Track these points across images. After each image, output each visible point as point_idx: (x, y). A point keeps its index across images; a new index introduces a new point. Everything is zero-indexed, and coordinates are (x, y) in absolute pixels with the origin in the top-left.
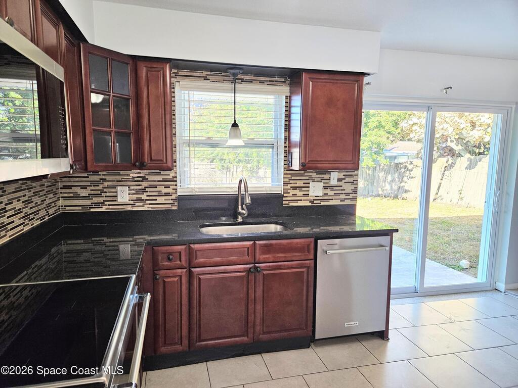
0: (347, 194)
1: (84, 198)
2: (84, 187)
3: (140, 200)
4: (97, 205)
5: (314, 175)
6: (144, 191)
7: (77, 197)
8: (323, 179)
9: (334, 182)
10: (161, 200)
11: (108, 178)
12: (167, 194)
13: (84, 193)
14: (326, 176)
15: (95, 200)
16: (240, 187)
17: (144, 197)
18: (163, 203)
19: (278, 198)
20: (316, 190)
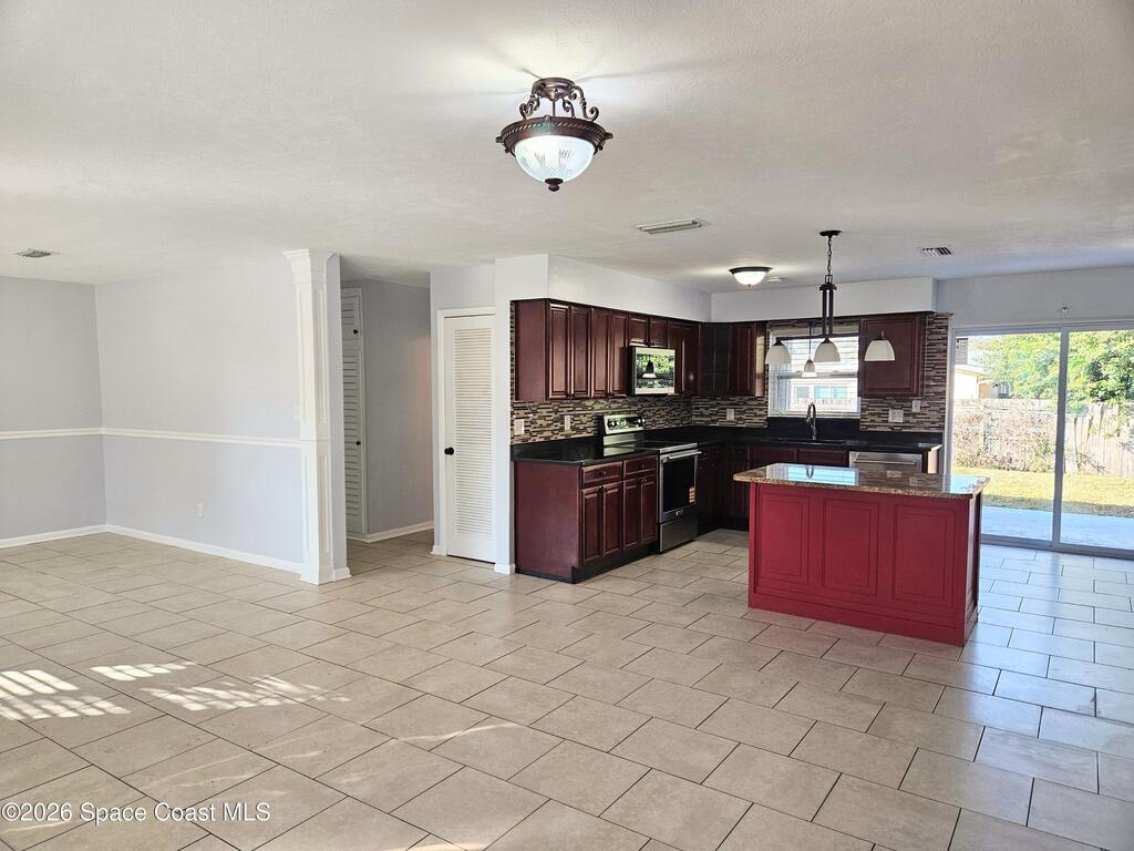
0: (934, 423)
1: (707, 416)
2: (707, 409)
3: (740, 419)
4: (713, 421)
5: (894, 402)
6: (744, 412)
7: (702, 415)
8: (903, 407)
9: (916, 409)
10: (756, 419)
11: (722, 402)
12: (760, 415)
13: (706, 413)
14: (908, 404)
15: (713, 418)
16: (809, 412)
17: (744, 417)
18: (757, 422)
19: (856, 422)
20: (896, 417)
